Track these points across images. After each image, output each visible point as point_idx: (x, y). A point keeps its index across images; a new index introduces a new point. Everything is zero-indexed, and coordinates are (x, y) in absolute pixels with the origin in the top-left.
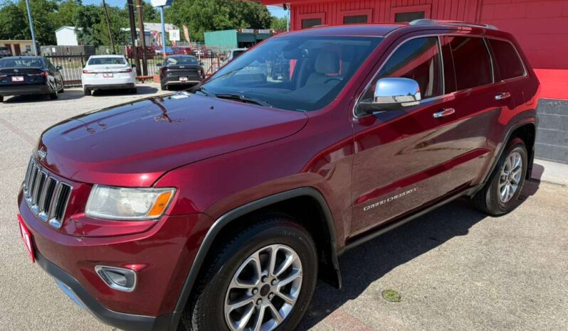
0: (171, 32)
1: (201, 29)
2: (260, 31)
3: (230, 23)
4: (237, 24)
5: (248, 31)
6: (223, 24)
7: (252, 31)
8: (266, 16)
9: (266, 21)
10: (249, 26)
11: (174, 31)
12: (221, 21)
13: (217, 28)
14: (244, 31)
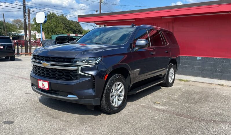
0: (37, 34)
1: (50, 34)
2: (79, 35)
3: (64, 32)
4: (67, 32)
5: (73, 35)
6: (60, 32)
7: (74, 35)
8: (80, 29)
9: (80, 31)
10: (73, 33)
11: (39, 34)
12: (59, 31)
13: (57, 34)
14: (71, 35)
